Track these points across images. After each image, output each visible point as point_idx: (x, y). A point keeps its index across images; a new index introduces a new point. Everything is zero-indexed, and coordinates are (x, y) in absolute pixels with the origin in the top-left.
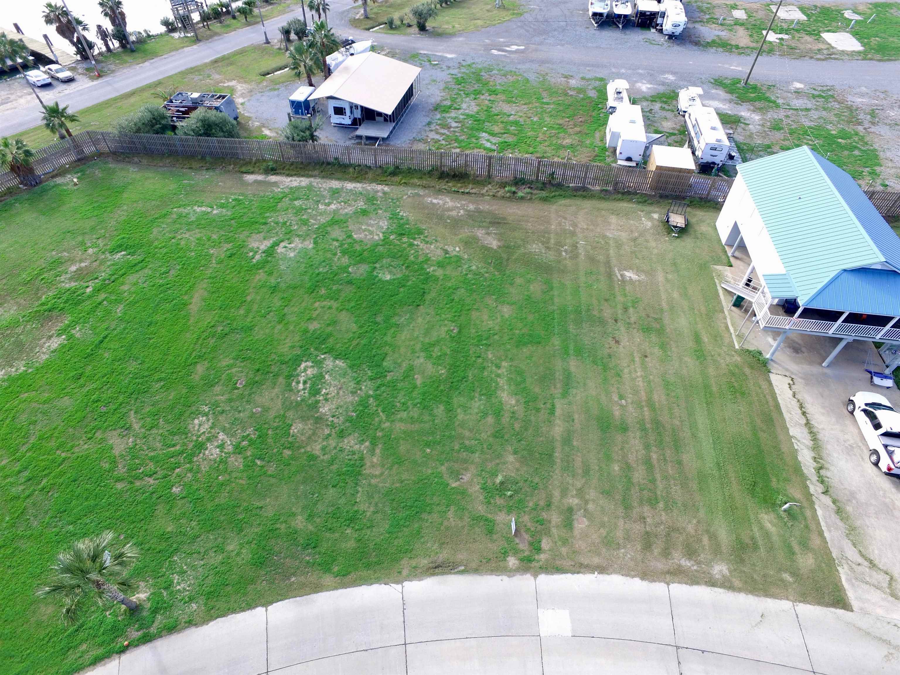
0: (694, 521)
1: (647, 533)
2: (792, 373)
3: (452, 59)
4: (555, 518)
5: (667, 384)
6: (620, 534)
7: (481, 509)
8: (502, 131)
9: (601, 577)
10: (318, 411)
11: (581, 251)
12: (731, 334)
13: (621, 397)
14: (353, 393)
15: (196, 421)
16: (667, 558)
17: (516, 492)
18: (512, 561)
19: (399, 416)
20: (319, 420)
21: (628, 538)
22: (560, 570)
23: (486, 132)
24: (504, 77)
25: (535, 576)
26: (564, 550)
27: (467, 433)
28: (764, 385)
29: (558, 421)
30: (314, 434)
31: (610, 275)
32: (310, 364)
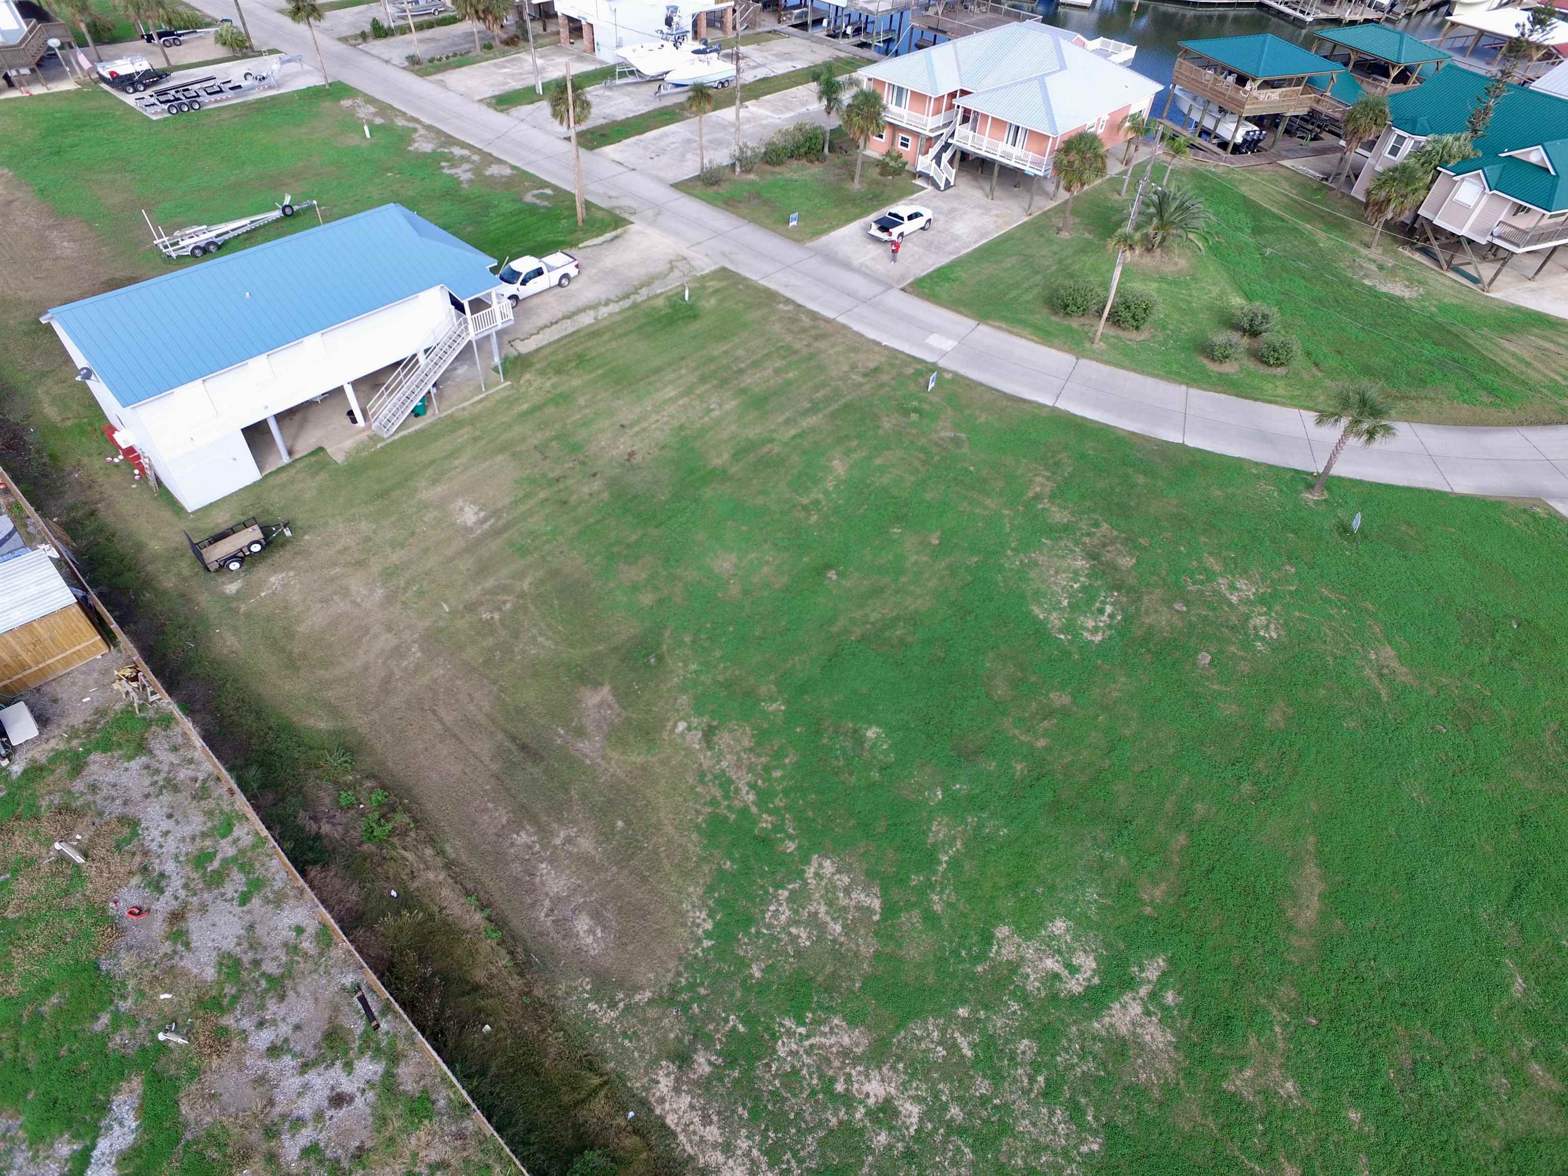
1: (815, 340)
6: (839, 349)
7: (949, 411)
13: (709, 411)
14: (1034, 563)
18: (949, 376)
21: (835, 345)
22: (911, 357)
25: (936, 363)
26: (897, 363)
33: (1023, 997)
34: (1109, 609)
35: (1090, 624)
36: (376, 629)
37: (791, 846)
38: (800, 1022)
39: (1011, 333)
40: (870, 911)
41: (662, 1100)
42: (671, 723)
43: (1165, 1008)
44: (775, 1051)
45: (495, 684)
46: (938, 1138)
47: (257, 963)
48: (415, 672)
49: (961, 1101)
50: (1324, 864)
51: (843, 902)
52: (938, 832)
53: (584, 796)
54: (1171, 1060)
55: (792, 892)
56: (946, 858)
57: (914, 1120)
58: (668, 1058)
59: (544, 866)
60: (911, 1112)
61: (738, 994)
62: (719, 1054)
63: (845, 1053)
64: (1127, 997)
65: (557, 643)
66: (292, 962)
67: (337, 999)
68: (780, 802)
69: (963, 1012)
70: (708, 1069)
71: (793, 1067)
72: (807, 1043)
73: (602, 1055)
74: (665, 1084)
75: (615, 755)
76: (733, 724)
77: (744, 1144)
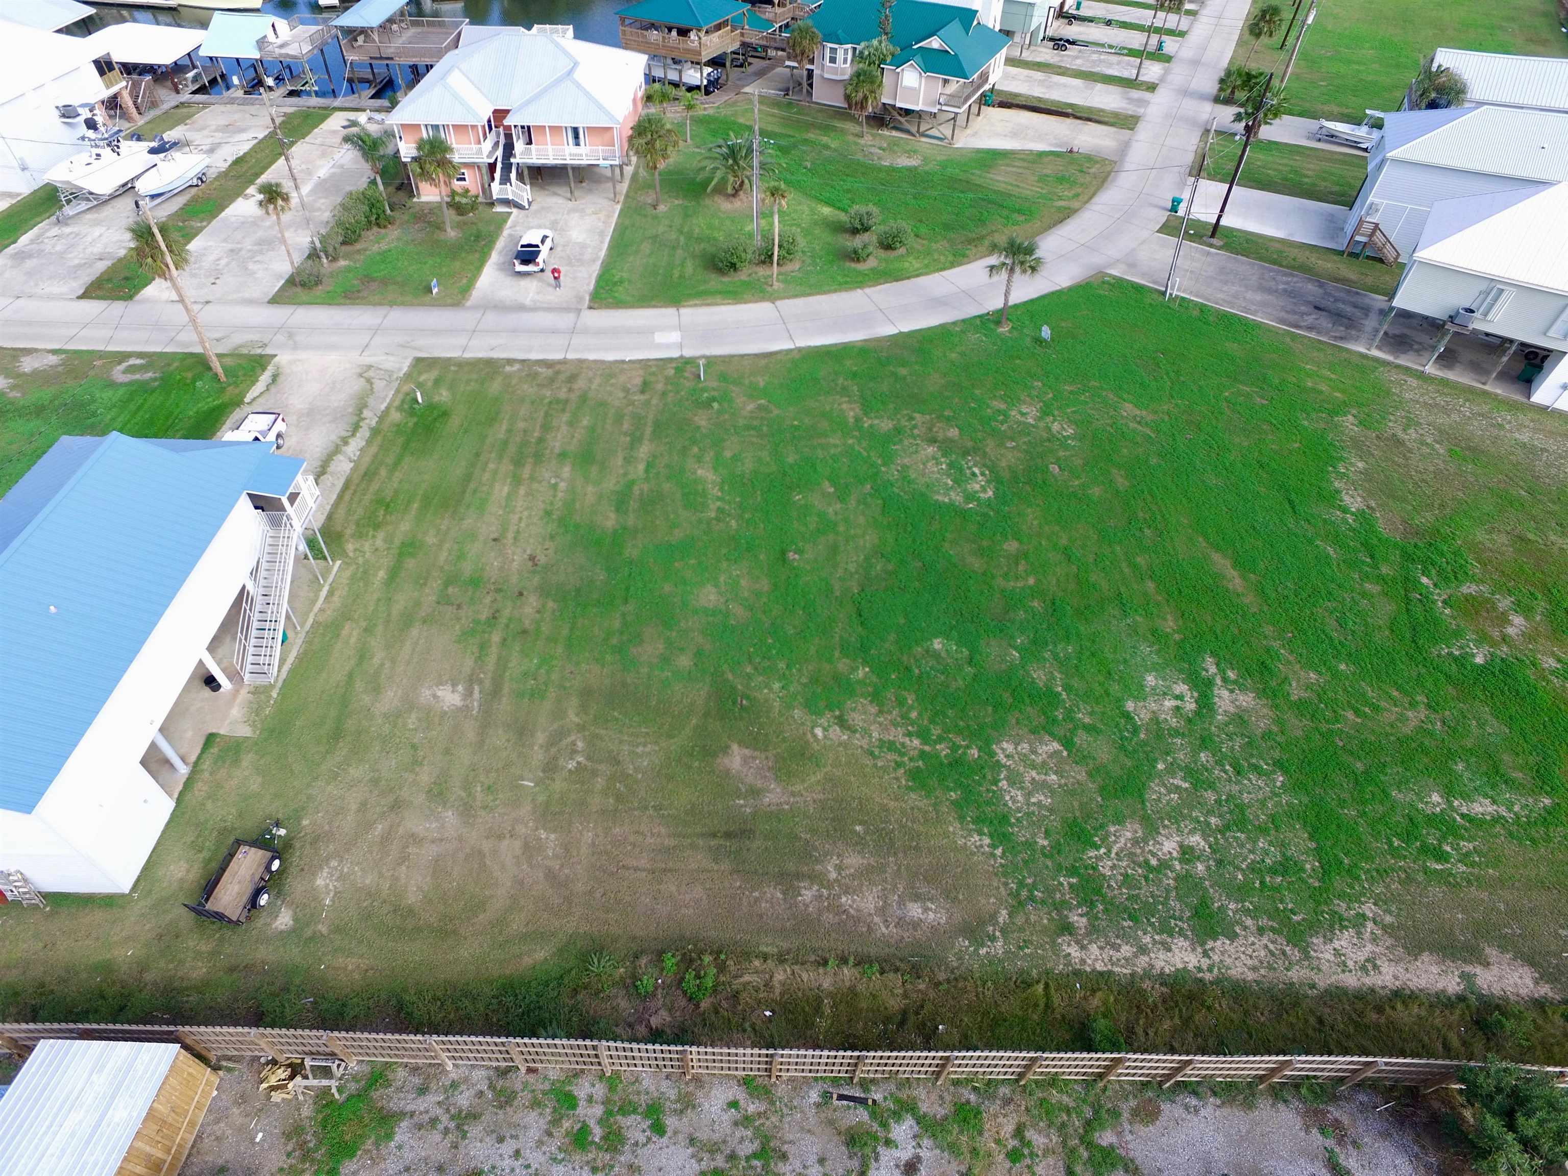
4: (659, 386)
7: (733, 388)
9: (622, 359)
13: (554, 487)
16: (558, 371)
18: (702, 362)
22: (658, 360)
25: (682, 356)
26: (654, 370)
33: (1176, 733)
34: (976, 470)
35: (977, 487)
36: (486, 846)
37: (974, 752)
38: (1097, 848)
39: (708, 305)
40: (1056, 752)
41: (1083, 961)
42: (809, 735)
43: (1235, 682)
44: (1104, 875)
45: (646, 808)
46: (1222, 841)
47: (732, 1157)
48: (567, 850)
49: (1209, 813)
50: (1218, 549)
51: (1039, 760)
52: (1039, 677)
53: (814, 831)
54: (1263, 706)
55: (1007, 778)
56: (1060, 689)
57: (1203, 843)
58: (1058, 936)
59: (844, 899)
60: (1196, 840)
61: (1049, 863)
62: (1079, 905)
63: (1136, 842)
64: (1216, 692)
65: (656, 743)
66: (757, 1129)
67: (823, 1115)
68: (936, 731)
69: (1161, 766)
70: (1084, 920)
71: (1121, 874)
72: (1113, 855)
73: (1021, 972)
74: (1074, 951)
75: (798, 787)
76: (849, 704)
77: (1147, 939)
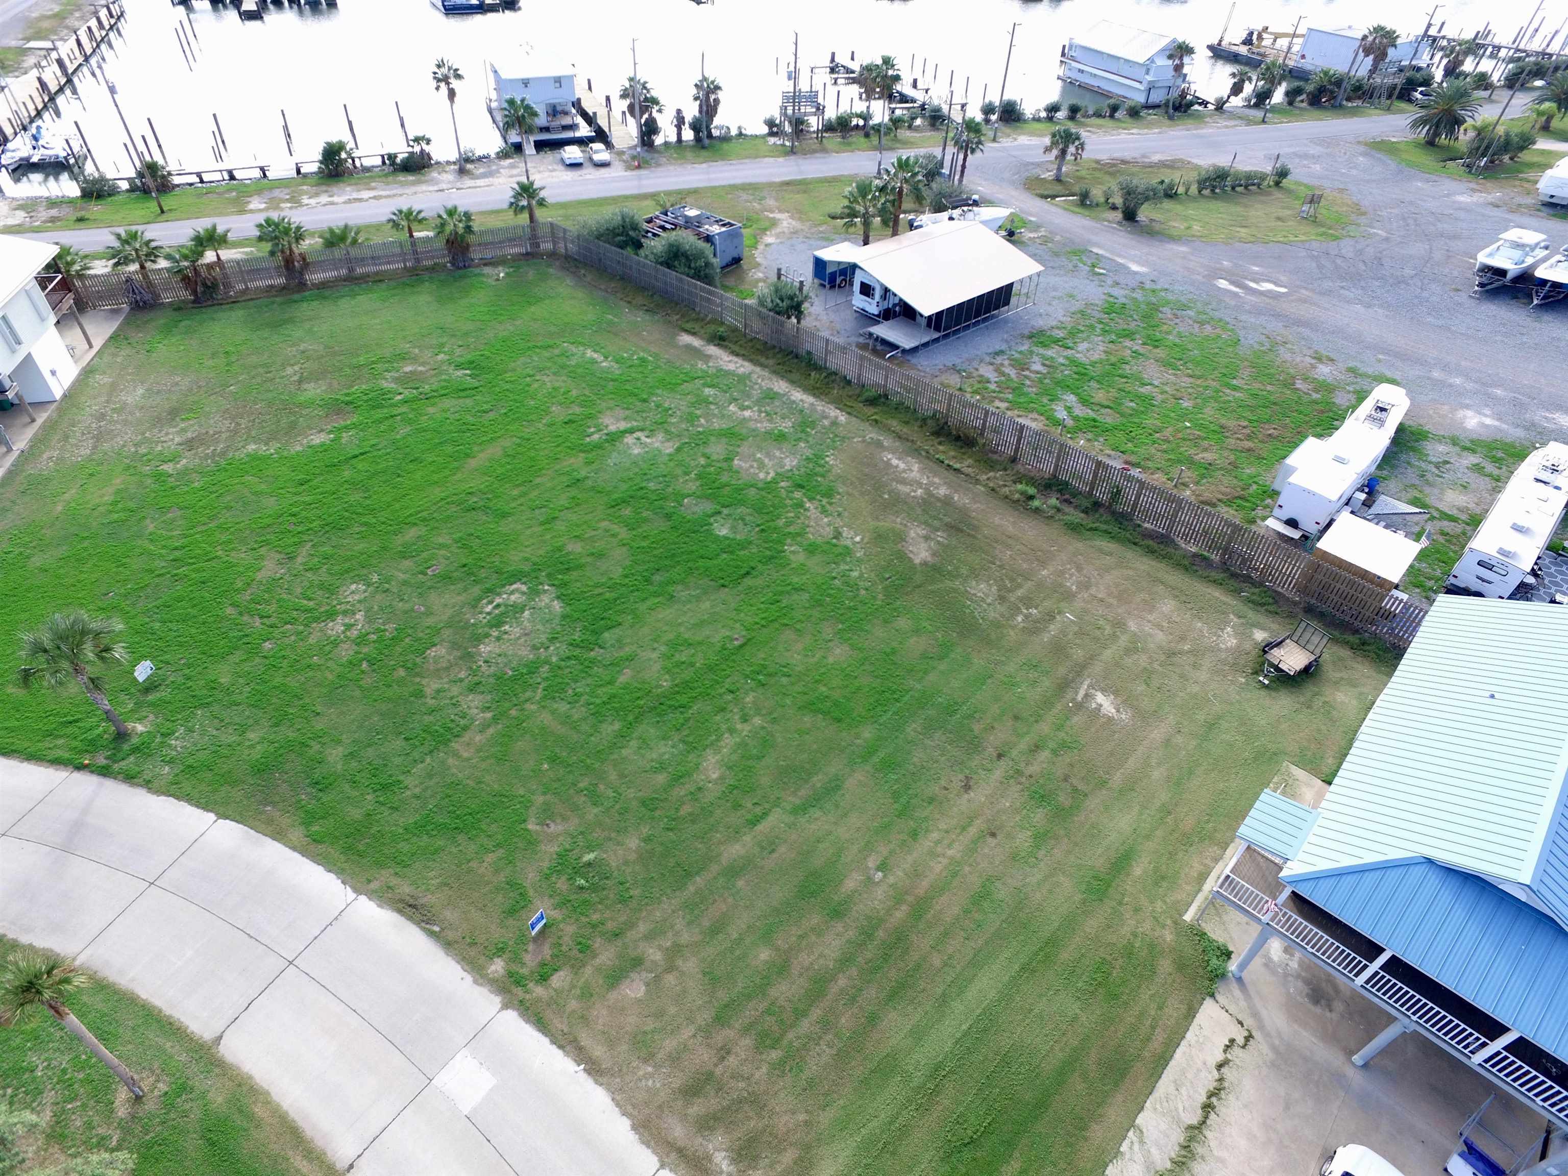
0: (802, 1117)
1: (710, 1076)
2: (1262, 1027)
3: (1136, 273)
4: (606, 956)
5: (982, 896)
6: (670, 1044)
7: (530, 877)
8: (1106, 403)
9: (583, 1076)
10: (476, 646)
11: (1053, 629)
12: (1200, 890)
13: (882, 867)
14: (535, 648)
15: (353, 587)
16: (699, 1131)
17: (594, 888)
18: (497, 967)
19: (555, 706)
20: (468, 657)
21: (675, 1059)
22: (541, 1025)
23: (1077, 395)
24: (1196, 326)
25: (505, 1006)
26: (573, 1004)
27: (613, 776)
28: (1174, 1008)
29: (747, 838)
30: (447, 669)
31: (1064, 686)
32: (524, 588)
42: (865, 541)
43: (597, 427)
44: (792, 424)
49: (709, 409)
51: (754, 463)
52: (692, 486)
53: (911, 508)
54: (605, 415)
55: (782, 468)
56: (692, 476)
57: (731, 407)
61: (810, 439)
62: (818, 424)
63: (760, 422)
69: (700, 430)
70: (823, 421)
71: (784, 420)
72: (778, 425)
74: (841, 418)
